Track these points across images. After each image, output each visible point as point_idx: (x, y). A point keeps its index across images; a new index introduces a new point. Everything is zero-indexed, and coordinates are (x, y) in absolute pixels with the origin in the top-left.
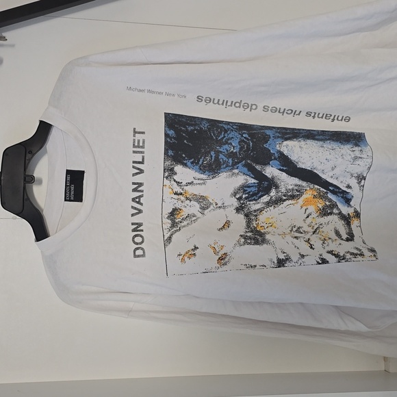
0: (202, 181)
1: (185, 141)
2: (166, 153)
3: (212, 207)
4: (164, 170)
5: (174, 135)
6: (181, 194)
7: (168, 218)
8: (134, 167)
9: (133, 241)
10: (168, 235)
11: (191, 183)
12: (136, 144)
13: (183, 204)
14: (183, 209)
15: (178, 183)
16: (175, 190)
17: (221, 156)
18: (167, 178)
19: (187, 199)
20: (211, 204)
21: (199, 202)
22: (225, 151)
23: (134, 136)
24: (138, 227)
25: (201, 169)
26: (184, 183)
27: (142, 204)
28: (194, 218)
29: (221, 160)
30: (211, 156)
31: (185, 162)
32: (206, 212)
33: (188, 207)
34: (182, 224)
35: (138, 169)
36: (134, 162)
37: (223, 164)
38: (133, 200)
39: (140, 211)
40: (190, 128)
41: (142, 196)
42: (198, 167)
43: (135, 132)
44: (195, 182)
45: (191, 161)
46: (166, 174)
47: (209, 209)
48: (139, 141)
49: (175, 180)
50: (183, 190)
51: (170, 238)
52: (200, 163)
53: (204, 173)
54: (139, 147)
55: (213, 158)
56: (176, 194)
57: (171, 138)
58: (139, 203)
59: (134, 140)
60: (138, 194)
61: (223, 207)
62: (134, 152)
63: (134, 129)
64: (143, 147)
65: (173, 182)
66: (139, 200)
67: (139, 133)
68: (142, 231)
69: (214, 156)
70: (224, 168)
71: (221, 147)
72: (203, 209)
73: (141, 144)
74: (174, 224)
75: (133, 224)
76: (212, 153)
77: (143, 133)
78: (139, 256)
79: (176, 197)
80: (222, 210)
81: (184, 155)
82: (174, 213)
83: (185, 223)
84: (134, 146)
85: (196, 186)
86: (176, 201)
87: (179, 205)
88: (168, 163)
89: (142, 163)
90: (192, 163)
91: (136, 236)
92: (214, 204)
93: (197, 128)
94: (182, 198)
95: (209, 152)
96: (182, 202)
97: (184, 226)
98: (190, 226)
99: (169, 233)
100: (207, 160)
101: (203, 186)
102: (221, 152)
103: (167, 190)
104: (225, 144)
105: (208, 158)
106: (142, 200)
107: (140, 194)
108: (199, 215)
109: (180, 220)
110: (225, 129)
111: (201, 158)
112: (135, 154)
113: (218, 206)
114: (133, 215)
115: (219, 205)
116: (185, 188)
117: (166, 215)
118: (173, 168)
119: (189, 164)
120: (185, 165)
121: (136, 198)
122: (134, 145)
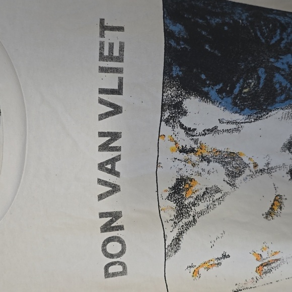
0: (234, 126)
1: (207, 47)
2: (167, 72)
3: (247, 172)
4: (163, 105)
5: (184, 34)
6: (192, 150)
7: (170, 197)
8: (101, 101)
9: (104, 250)
10: (174, 234)
11: (214, 130)
12: (106, 53)
13: (196, 169)
14: (197, 178)
15: (188, 131)
16: (181, 144)
17: (278, 78)
18: (167, 121)
19: (203, 158)
20: (246, 165)
21: (225, 164)
22: (286, 66)
23: (102, 35)
24: (112, 221)
25: (235, 104)
26: (200, 130)
27: (117, 174)
28: (218, 195)
29: (277, 86)
30: (259, 78)
31: (206, 89)
32: (238, 181)
33: (205, 175)
34: (198, 209)
35: (111, 105)
36: (102, 91)
37: (281, 94)
38: (101, 166)
39: (115, 189)
40: (214, 21)
41: (118, 159)
42: (230, 100)
43: (103, 28)
44: (221, 127)
45: (218, 87)
46: (167, 115)
47: (244, 176)
48: (111, 46)
49: (182, 126)
50: (196, 142)
51: (177, 240)
52: (236, 91)
53: (241, 111)
54: (111, 58)
55: (262, 81)
56: (183, 150)
57: (177, 41)
58: (112, 172)
59: (102, 44)
60: (109, 155)
61: (267, 170)
62: (102, 70)
63: (102, 21)
64: (120, 59)
65: (178, 129)
66: (113, 167)
67: (112, 29)
68: (121, 228)
69: (263, 76)
70: (282, 102)
71: (277, 58)
72: (233, 175)
73: (116, 53)
74: (182, 211)
75: (102, 215)
76: (261, 71)
77: (121, 29)
78: (114, 275)
79: (183, 156)
80: (265, 175)
81: (203, 77)
82: (180, 187)
83: (202, 206)
84: (102, 57)
85: (221, 135)
86: (181, 165)
87: (187, 171)
88: (171, 92)
89: (118, 92)
90: (219, 92)
91: (110, 240)
92: (252, 166)
93: (227, 20)
94: (194, 158)
95: (255, 70)
96: (194, 165)
97: (202, 213)
98: (212, 212)
99: (176, 231)
100: (249, 85)
101: (235, 134)
102: (278, 69)
103: (166, 144)
104: (285, 54)
105: (252, 82)
106: (118, 167)
107: (115, 154)
108: (226, 188)
109: (192, 200)
110: (281, 24)
111: (238, 81)
112: (104, 74)
113: (258, 168)
114: (101, 197)
115: (260, 167)
116: (201, 138)
117: (164, 192)
118: (181, 103)
119: (213, 93)
120: (205, 96)
121: (107, 162)
122: (101, 54)
